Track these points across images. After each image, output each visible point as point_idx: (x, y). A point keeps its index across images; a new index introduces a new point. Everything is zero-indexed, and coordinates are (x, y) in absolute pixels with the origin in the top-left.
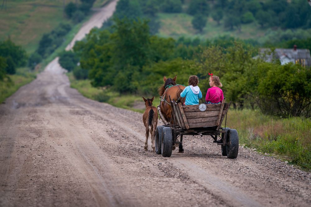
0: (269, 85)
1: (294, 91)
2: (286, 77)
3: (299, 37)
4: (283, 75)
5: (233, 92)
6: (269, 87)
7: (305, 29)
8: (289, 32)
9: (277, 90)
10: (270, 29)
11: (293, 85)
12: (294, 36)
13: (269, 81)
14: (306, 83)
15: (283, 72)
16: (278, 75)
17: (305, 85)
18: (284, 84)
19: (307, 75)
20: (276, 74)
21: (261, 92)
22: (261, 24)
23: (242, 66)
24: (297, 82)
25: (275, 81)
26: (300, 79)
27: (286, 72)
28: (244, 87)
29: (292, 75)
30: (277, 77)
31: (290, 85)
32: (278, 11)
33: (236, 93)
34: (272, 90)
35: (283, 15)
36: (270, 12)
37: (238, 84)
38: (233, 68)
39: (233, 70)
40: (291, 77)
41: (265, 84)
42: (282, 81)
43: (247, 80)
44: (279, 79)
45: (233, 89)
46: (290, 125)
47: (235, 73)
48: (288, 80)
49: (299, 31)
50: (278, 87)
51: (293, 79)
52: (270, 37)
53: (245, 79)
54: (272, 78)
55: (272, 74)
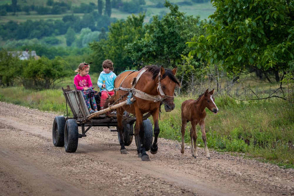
0: (30, 71)
1: (45, 74)
2: (40, 66)
3: (26, 44)
4: (38, 65)
5: (7, 77)
6: (30, 73)
7: (30, 39)
8: (20, 41)
9: (35, 74)
10: (8, 40)
11: (44, 71)
12: (23, 44)
13: (30, 69)
14: (52, 69)
15: (38, 64)
16: (35, 65)
17: (52, 70)
18: (39, 71)
19: (53, 65)
20: (34, 65)
21: (26, 76)
22: (3, 37)
23: (7, 62)
24: (47, 69)
25: (34, 69)
26: (49, 67)
27: (40, 64)
28: (14, 74)
29: (44, 65)
30: (35, 67)
31: (43, 71)
32: (12, 30)
33: (9, 77)
34: (32, 74)
35: (16, 32)
36: (8, 30)
37: (9, 72)
38: (2, 63)
39: (2, 64)
40: (43, 66)
41: (28, 71)
42: (38, 69)
43: (15, 70)
44: (36, 68)
45: (7, 75)
46: (47, 95)
47: (3, 66)
48: (42, 68)
49: (26, 41)
50: (35, 72)
51: (44, 67)
52: (9, 45)
53: (13, 69)
54: (31, 67)
55: (32, 65)
